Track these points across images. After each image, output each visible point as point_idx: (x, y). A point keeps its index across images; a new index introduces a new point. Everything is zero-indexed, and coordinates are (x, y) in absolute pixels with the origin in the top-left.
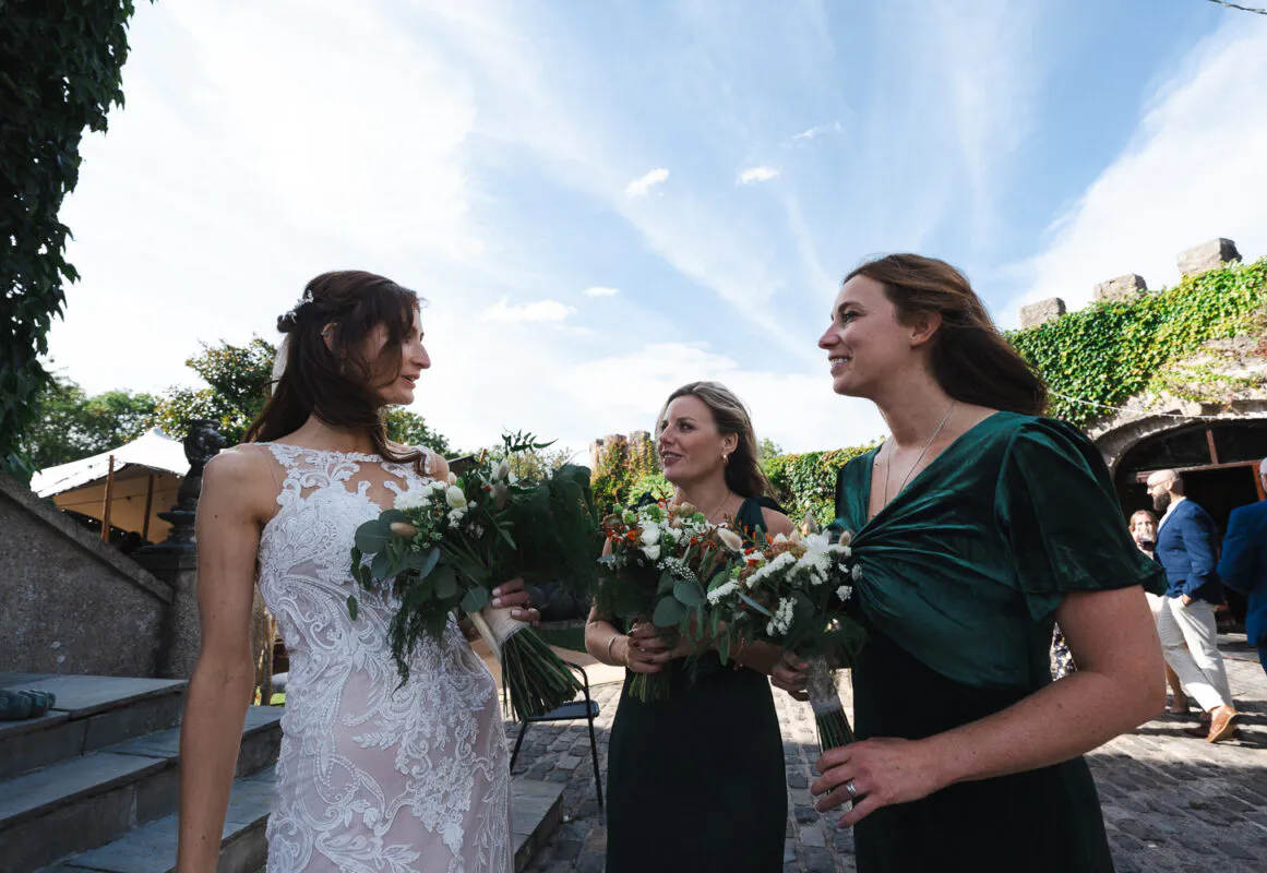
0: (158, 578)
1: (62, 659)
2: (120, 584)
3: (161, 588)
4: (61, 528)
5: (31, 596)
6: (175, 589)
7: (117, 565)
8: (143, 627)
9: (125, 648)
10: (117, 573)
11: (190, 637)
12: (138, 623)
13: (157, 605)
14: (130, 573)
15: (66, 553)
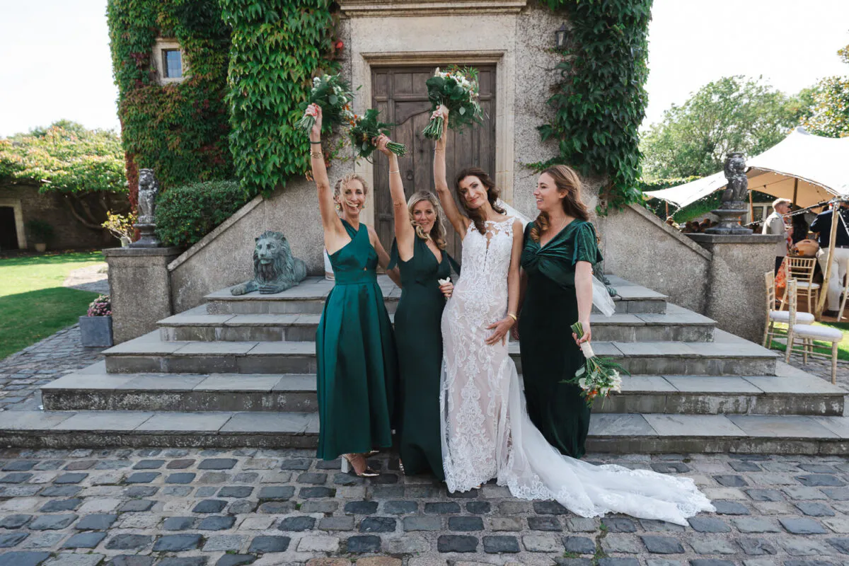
0: (703, 247)
1: (662, 280)
2: (684, 248)
3: (705, 252)
4: (655, 222)
5: (648, 252)
6: (712, 253)
7: (681, 240)
8: (698, 271)
9: (689, 280)
10: (682, 244)
11: (722, 280)
12: (695, 269)
13: (704, 261)
14: (688, 244)
15: (660, 234)
